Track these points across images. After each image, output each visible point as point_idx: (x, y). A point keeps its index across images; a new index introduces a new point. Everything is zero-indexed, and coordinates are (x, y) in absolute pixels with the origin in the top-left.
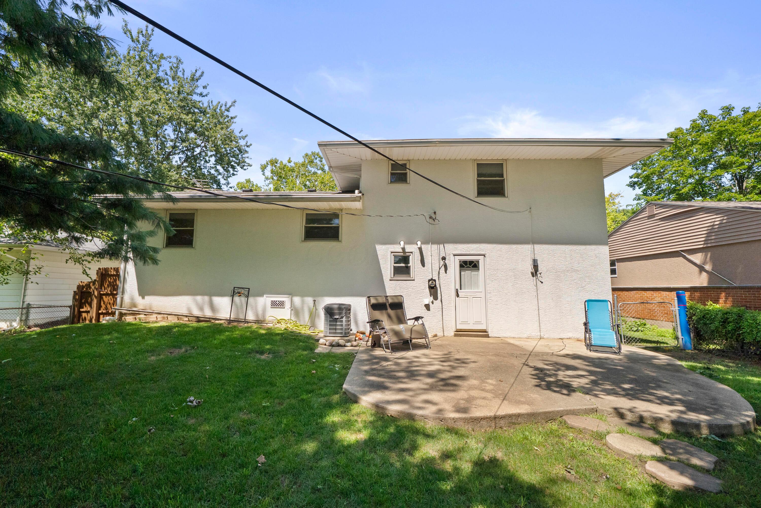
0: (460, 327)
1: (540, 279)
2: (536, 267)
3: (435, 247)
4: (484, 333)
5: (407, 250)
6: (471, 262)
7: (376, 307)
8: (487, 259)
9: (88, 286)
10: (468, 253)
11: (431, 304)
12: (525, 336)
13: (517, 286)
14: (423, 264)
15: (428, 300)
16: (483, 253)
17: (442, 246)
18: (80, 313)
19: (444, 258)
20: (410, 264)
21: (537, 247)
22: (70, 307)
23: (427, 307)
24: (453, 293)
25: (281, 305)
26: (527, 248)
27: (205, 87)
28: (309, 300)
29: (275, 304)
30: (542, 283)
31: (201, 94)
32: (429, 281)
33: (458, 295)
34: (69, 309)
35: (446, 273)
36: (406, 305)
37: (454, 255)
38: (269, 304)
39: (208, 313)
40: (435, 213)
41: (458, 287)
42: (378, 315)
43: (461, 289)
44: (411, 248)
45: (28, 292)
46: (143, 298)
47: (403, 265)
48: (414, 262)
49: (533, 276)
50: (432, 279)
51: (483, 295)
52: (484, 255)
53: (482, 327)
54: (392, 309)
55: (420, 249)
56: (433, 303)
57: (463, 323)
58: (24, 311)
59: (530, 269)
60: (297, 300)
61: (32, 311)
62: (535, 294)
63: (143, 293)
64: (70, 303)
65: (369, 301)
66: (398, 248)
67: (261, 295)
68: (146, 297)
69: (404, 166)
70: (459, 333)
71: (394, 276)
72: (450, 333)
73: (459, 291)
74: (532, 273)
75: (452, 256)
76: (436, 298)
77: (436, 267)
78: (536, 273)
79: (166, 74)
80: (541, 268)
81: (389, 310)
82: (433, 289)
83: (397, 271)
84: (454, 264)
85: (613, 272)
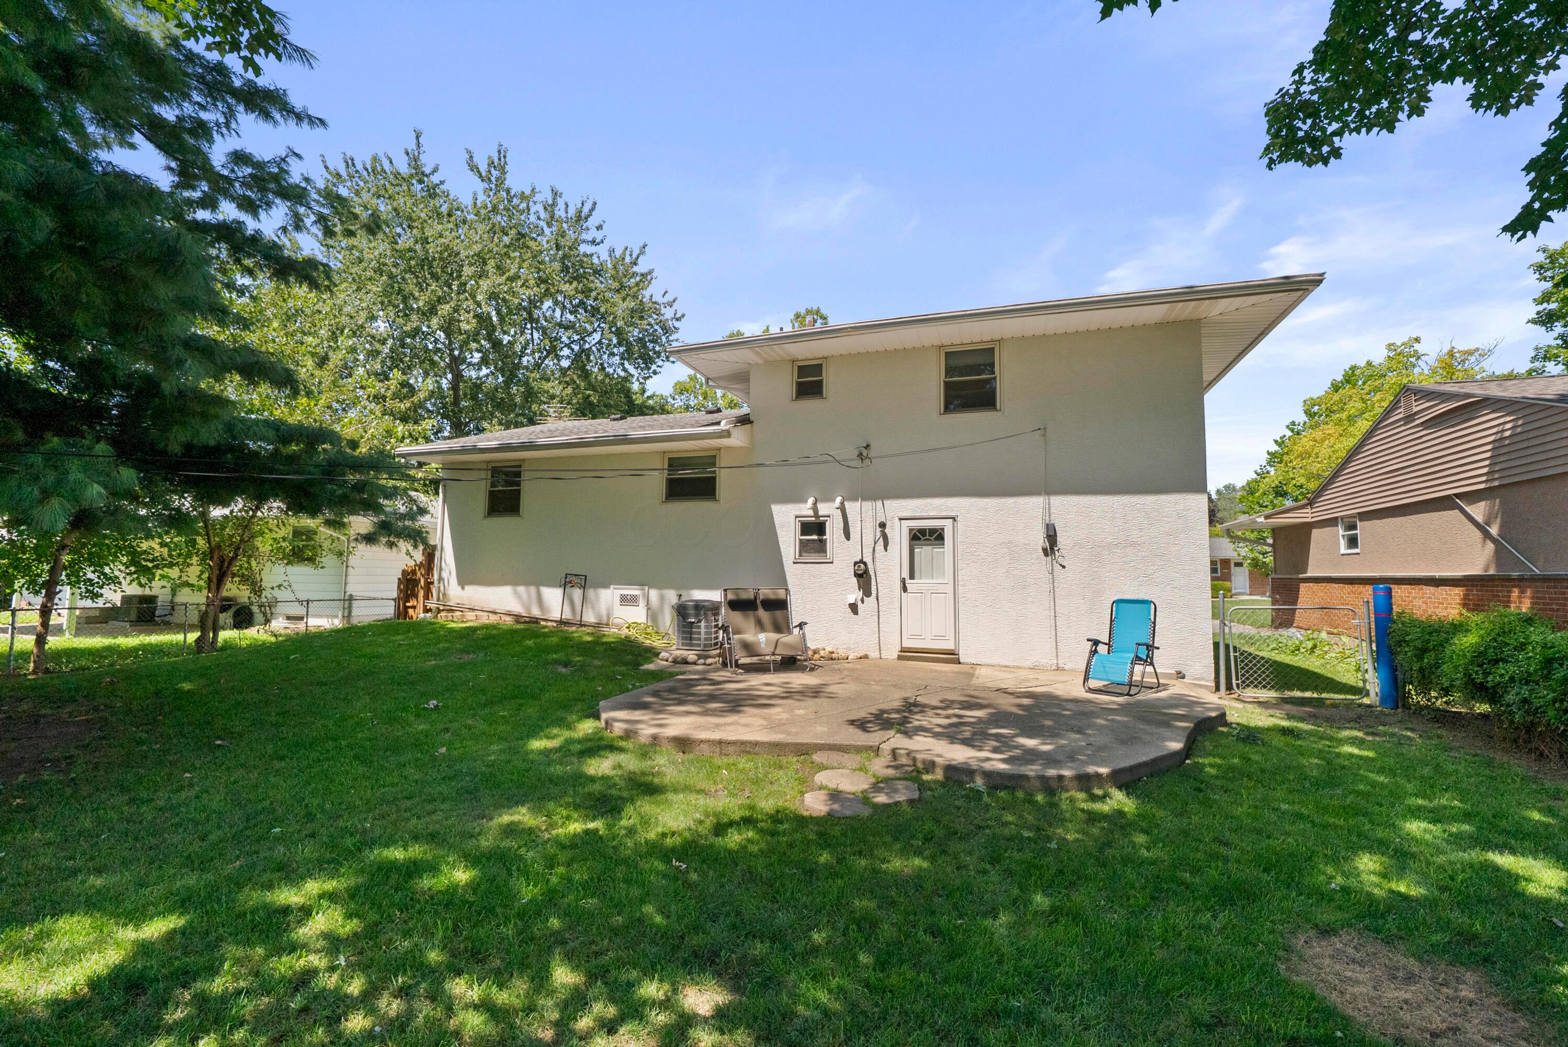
0: (907, 644)
1: (1060, 560)
2: (1052, 537)
3: (867, 505)
4: (951, 657)
5: (820, 513)
6: (933, 531)
7: (736, 605)
8: (960, 525)
9: (414, 572)
10: (925, 514)
11: (859, 603)
12: (1028, 664)
13: (1015, 572)
14: (847, 536)
15: (854, 595)
16: (952, 514)
17: (879, 503)
18: (406, 608)
19: (883, 525)
20: (827, 536)
21: (1056, 500)
22: (394, 600)
23: (854, 608)
24: (898, 585)
25: (632, 601)
26: (1035, 503)
27: (599, 228)
28: (672, 595)
29: (626, 600)
30: (1064, 567)
31: (593, 242)
32: (856, 563)
33: (905, 589)
34: (393, 603)
35: (886, 550)
37: (901, 519)
38: (617, 600)
39: (536, 612)
40: (867, 447)
41: (906, 574)
43: (912, 576)
44: (824, 509)
45: (350, 579)
46: (463, 588)
47: (815, 537)
48: (833, 531)
49: (1046, 554)
50: (862, 561)
51: (950, 589)
52: (954, 519)
53: (949, 645)
54: (766, 610)
55: (842, 508)
56: (863, 601)
57: (914, 637)
58: (347, 603)
59: (1040, 540)
60: (654, 594)
61: (355, 604)
62: (1048, 587)
63: (462, 583)
64: (395, 595)
65: (726, 595)
66: (805, 510)
67: (606, 586)
68: (467, 587)
69: (817, 369)
70: (907, 654)
71: (800, 555)
72: (892, 653)
73: (908, 581)
74: (1045, 551)
75: (897, 520)
76: (867, 593)
77: (869, 538)
78: (1052, 549)
79: (539, 218)
80: (1062, 540)
81: (761, 612)
82: (863, 577)
83: (805, 547)
84: (899, 535)
85: (1353, 542)
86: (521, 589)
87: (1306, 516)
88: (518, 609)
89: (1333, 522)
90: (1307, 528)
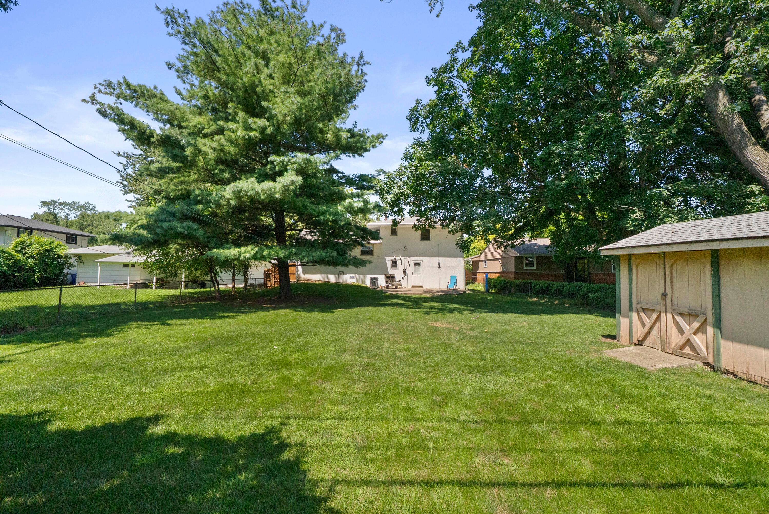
0: (413, 285)
1: (441, 269)
2: (439, 265)
3: (406, 258)
4: (421, 287)
6: (418, 263)
7: (387, 277)
8: (423, 262)
9: (268, 271)
10: (417, 260)
13: (433, 271)
14: (402, 264)
15: (403, 276)
16: (422, 260)
17: (408, 258)
18: (266, 281)
19: (409, 262)
20: (397, 264)
21: (440, 258)
23: (403, 278)
24: (412, 274)
25: (353, 277)
26: (437, 258)
28: (361, 276)
29: (351, 277)
34: (262, 280)
35: (409, 267)
36: (396, 277)
37: (412, 261)
38: (348, 277)
39: (326, 280)
40: (406, 246)
41: (413, 271)
42: (388, 280)
44: (397, 258)
46: (304, 275)
47: (395, 264)
48: (399, 263)
49: (438, 268)
50: (404, 269)
51: (421, 274)
53: (421, 285)
54: (391, 278)
55: (401, 258)
56: (405, 277)
57: (415, 283)
59: (437, 265)
60: (357, 276)
62: (438, 274)
63: (304, 273)
65: (384, 276)
66: (393, 258)
69: (395, 229)
70: (413, 287)
71: (392, 268)
72: (410, 287)
73: (414, 273)
76: (406, 275)
77: (406, 265)
80: (441, 265)
82: (405, 272)
83: (393, 266)
84: (412, 264)
85: (486, 265)
86: (323, 275)
87: (478, 259)
88: (322, 280)
89: (482, 261)
90: (479, 261)
